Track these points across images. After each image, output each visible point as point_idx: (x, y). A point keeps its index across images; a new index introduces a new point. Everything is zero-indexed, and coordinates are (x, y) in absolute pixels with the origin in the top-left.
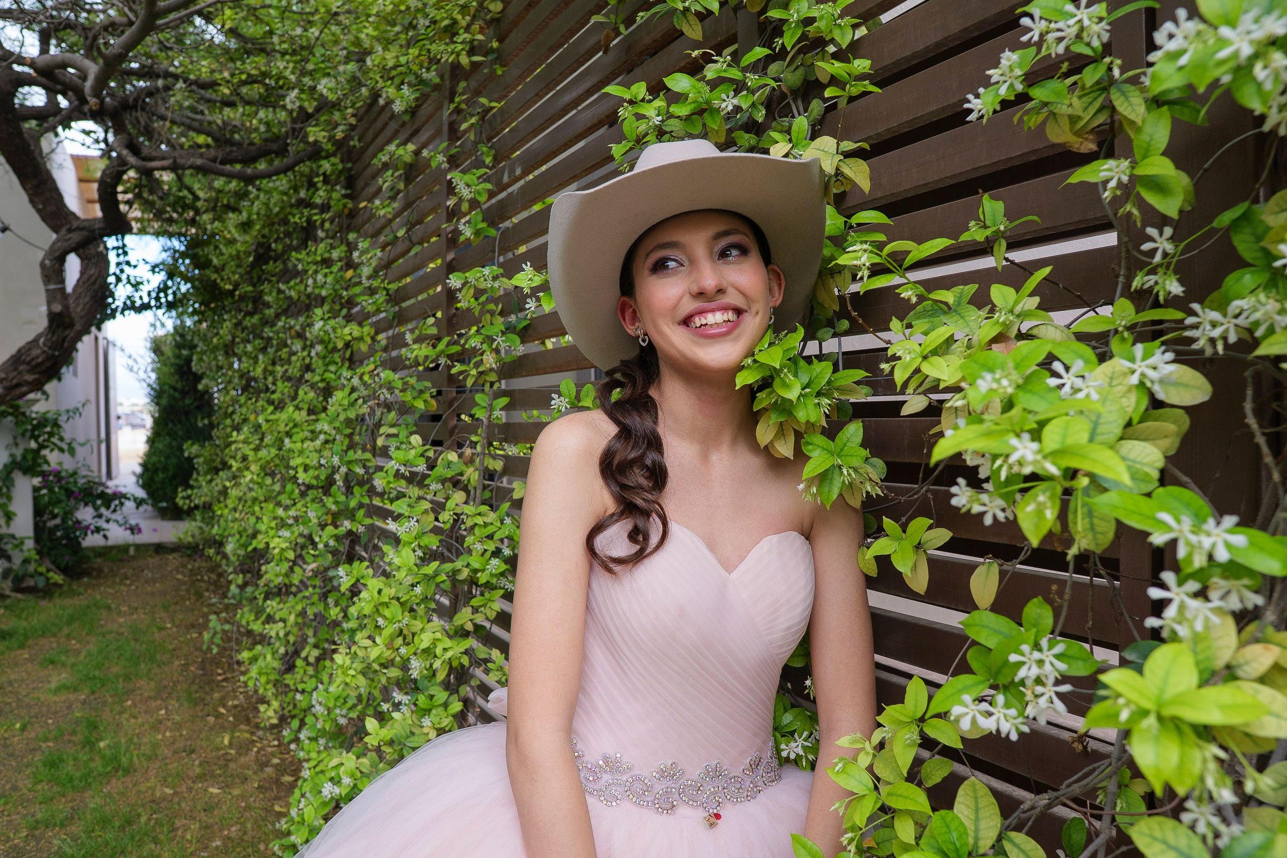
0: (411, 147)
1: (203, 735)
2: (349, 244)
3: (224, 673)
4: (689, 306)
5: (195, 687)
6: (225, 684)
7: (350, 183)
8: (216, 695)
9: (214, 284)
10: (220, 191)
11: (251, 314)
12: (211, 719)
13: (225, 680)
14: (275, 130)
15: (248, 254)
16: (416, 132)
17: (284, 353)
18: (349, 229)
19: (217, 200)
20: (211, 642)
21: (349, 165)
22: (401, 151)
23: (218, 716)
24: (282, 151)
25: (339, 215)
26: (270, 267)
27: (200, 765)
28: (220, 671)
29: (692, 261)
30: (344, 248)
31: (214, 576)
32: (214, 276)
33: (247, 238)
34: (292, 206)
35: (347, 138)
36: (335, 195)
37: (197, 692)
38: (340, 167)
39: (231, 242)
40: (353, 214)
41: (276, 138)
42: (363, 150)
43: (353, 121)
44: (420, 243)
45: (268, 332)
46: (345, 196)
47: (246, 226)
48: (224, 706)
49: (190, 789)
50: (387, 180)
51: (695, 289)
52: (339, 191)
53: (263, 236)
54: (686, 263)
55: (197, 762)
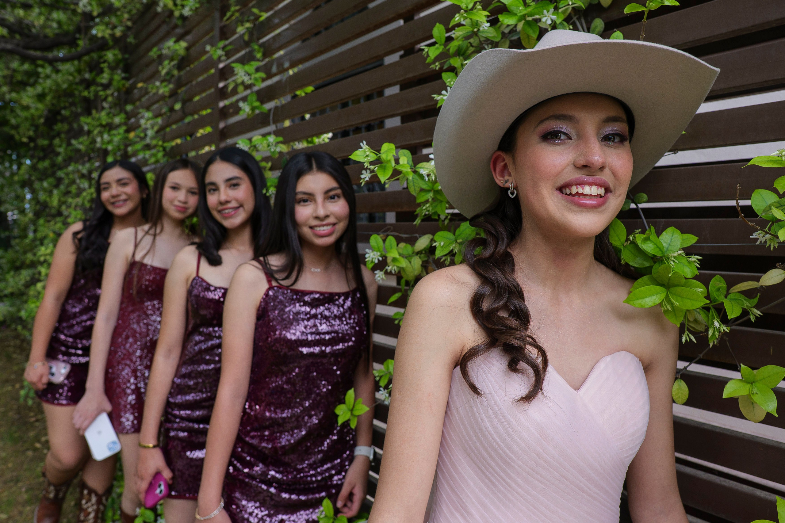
0: (183, 44)
1: (25, 467)
2: (126, 113)
3: (35, 415)
4: (571, 175)
5: (14, 428)
6: (37, 424)
7: (127, 69)
8: (32, 434)
9: (12, 137)
10: (14, 71)
11: (42, 159)
12: (30, 453)
13: (37, 421)
14: (65, 27)
15: (40, 117)
16: (186, 33)
17: (73, 189)
18: (126, 102)
19: (12, 77)
20: (27, 396)
21: (127, 56)
22: (177, 47)
23: (35, 450)
24: (73, 43)
25: (118, 90)
26: (58, 127)
27: (27, 491)
28: (32, 414)
29: (581, 136)
30: (123, 116)
31: (18, 342)
32: (13, 132)
33: (40, 106)
34: (77, 84)
35: (125, 35)
36: (116, 77)
37: (16, 432)
38: (120, 57)
39: (26, 108)
40: (129, 92)
41: (66, 34)
42: (137, 46)
43: (129, 24)
44: (192, 114)
45: (60, 174)
46: (124, 78)
47: (41, 97)
48: (39, 441)
49: (21, 513)
50: (166, 68)
51: (582, 162)
52: (118, 76)
53: (53, 105)
54: (574, 137)
55: (24, 490)
